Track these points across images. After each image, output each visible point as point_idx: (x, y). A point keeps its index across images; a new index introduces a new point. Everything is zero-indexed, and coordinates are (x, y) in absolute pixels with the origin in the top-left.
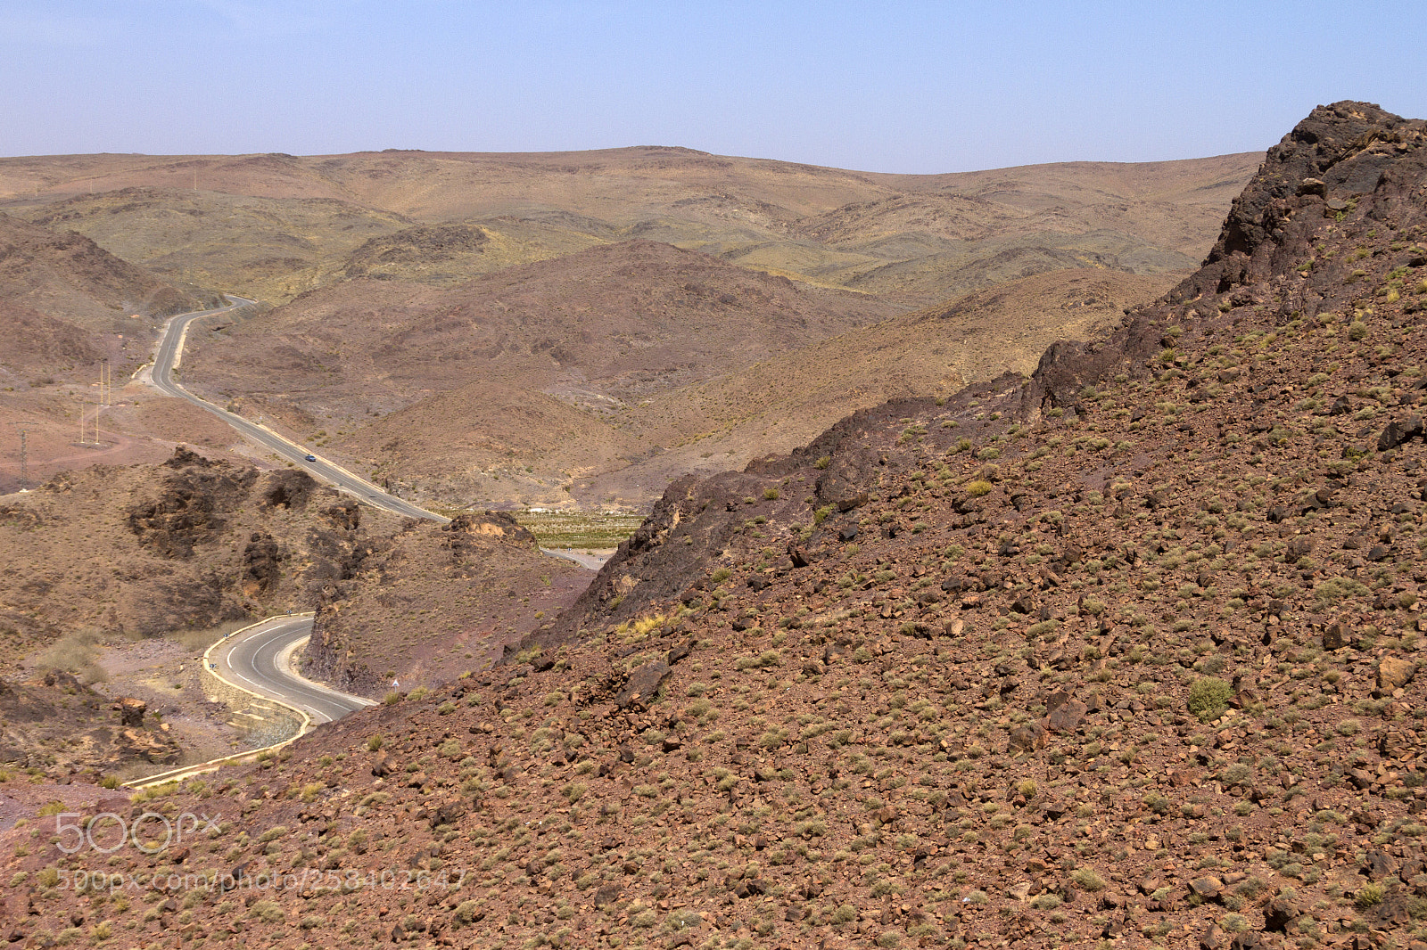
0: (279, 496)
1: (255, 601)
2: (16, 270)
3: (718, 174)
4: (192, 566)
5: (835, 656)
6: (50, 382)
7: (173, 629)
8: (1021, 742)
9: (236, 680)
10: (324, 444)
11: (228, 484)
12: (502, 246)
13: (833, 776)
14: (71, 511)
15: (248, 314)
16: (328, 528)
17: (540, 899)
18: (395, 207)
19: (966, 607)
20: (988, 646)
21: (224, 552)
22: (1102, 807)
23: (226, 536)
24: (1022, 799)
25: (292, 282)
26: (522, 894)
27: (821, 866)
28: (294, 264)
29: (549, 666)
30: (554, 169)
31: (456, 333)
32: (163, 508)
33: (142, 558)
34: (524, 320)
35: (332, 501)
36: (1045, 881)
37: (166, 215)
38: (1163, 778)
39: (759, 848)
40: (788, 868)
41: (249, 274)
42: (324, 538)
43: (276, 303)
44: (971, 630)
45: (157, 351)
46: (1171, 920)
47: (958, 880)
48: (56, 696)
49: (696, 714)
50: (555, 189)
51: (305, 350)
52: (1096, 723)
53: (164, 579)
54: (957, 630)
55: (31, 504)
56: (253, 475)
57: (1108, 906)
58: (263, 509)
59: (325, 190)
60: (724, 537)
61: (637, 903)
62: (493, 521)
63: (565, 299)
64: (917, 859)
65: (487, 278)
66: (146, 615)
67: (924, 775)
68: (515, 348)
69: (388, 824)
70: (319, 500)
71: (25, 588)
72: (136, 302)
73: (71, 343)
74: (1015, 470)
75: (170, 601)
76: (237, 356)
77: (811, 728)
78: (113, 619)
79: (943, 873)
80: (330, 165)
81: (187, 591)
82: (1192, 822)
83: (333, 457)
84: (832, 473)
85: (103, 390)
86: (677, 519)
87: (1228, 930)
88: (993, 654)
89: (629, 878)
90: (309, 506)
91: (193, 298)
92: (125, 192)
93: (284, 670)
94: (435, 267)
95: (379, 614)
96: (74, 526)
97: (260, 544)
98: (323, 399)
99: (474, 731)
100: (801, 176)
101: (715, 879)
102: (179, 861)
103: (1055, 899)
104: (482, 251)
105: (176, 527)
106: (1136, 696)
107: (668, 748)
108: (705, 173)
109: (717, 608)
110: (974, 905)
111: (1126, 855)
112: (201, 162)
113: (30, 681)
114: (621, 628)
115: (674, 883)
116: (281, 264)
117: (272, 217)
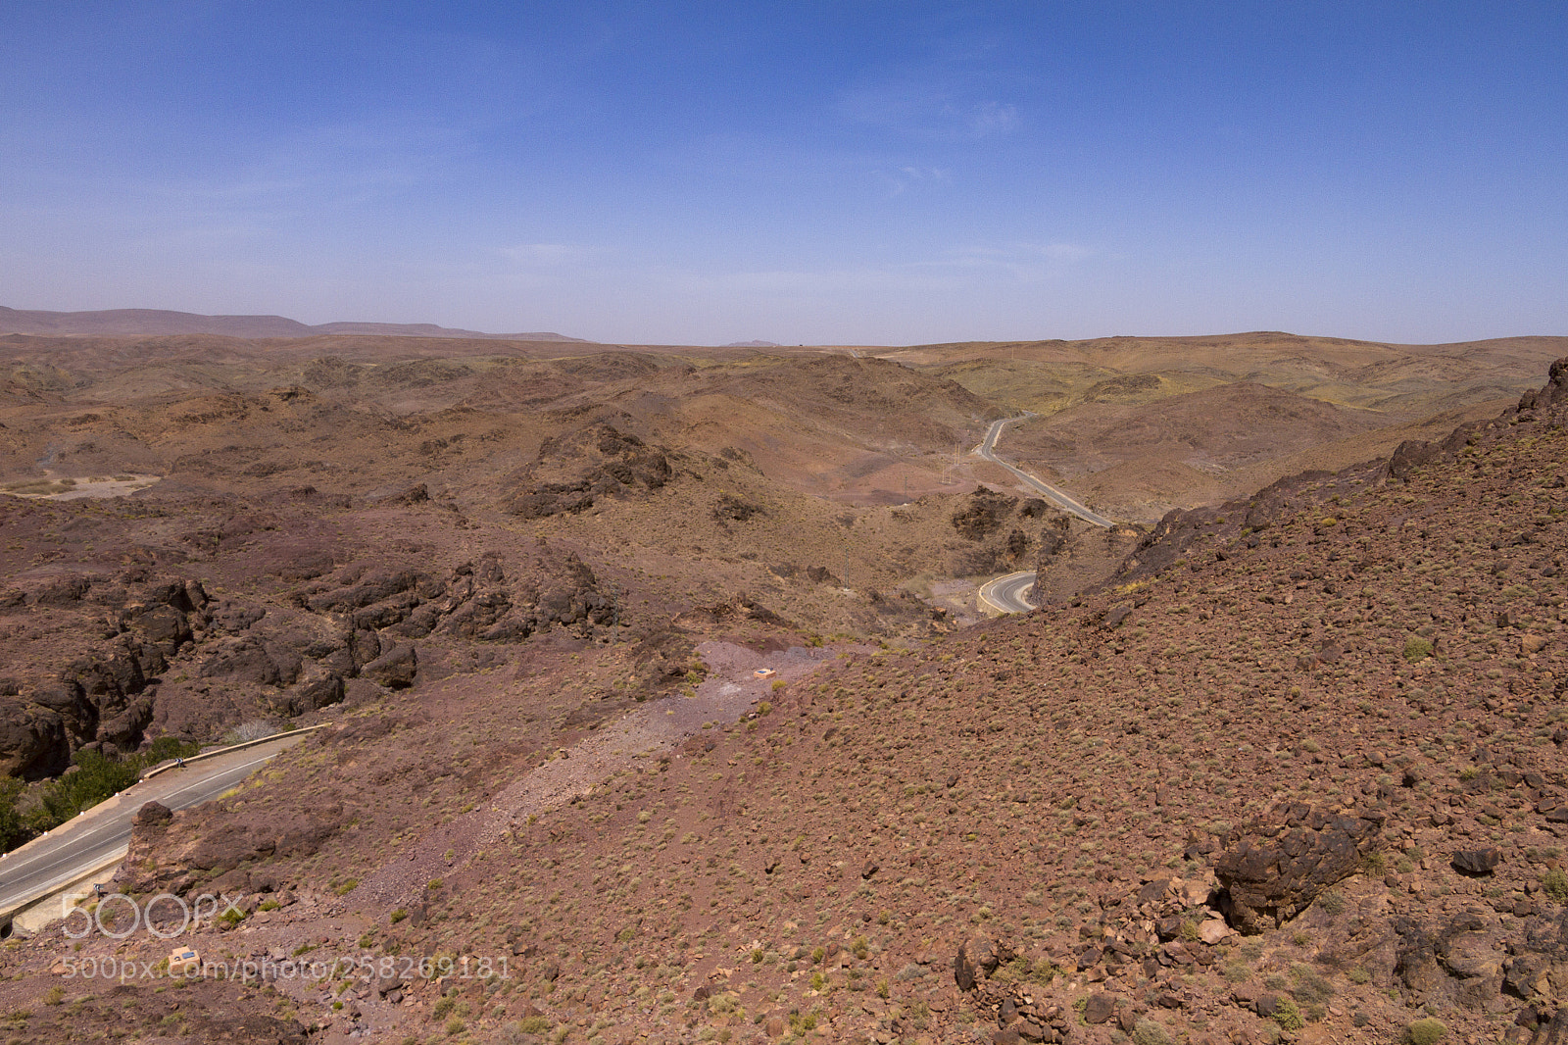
0: (1028, 512)
1: (1012, 563)
2: (923, 398)
3: (1300, 346)
4: (982, 544)
5: (1218, 610)
6: (933, 452)
7: (970, 575)
8: (1303, 665)
9: (992, 602)
10: (1062, 485)
11: (1003, 504)
12: (1168, 386)
13: (1196, 675)
14: (926, 515)
15: (1033, 420)
16: (1052, 528)
17: (1031, 723)
18: (1116, 366)
19: (1298, 588)
20: (1303, 610)
21: (999, 538)
22: (1334, 706)
23: (1000, 530)
24: (1291, 697)
25: (1057, 404)
26: (1024, 720)
27: (1172, 722)
28: (1058, 395)
29: (1078, 605)
30: (1204, 344)
31: (1138, 431)
32: (969, 515)
33: (958, 539)
34: (1175, 424)
35: (1056, 515)
36: (1287, 744)
37: (997, 371)
38: (1374, 693)
39: (1146, 709)
40: (1156, 722)
41: (1036, 400)
42: (1049, 533)
43: (1047, 415)
44: (1296, 601)
45: (985, 438)
46: (1350, 774)
47: (1242, 738)
48: (905, 603)
49: (1137, 635)
50: (1204, 355)
51: (1059, 439)
52: (1347, 658)
53: (967, 550)
54: (1288, 600)
55: (908, 510)
56: (1016, 500)
57: (1317, 761)
58: (1020, 518)
59: (1081, 357)
60: (1189, 543)
61: (1076, 731)
63: (1199, 413)
64: (1224, 724)
65: (1157, 402)
66: (957, 567)
67: (1243, 679)
68: (1169, 439)
69: (976, 678)
70: (1049, 514)
71: (901, 551)
72: (978, 414)
73: (944, 433)
74: (1355, 514)
75: (970, 561)
76: (1024, 441)
77: (1192, 648)
78: (942, 568)
79: (1234, 733)
80: (1083, 345)
81: (978, 557)
82: (1381, 720)
83: (1066, 493)
84: (1255, 511)
85: (957, 457)
86: (1168, 531)
87: (1379, 783)
88: (1303, 615)
89: (1077, 718)
90: (1043, 517)
91: (1006, 412)
92: (979, 360)
93: (1018, 598)
94: (1132, 397)
95: (1067, 573)
96: (927, 522)
97: (1016, 535)
98: (1065, 463)
99: (1030, 635)
100: (1350, 347)
101: (1118, 723)
103: (1289, 754)
104: (1157, 388)
105: (976, 525)
106: (1375, 645)
107: (1118, 652)
108: (1292, 345)
109: (1169, 580)
110: (1246, 754)
111: (1337, 734)
112: (1018, 345)
113: (894, 595)
114: (1118, 587)
115: (1097, 723)
116: (1052, 395)
117: (1049, 371)
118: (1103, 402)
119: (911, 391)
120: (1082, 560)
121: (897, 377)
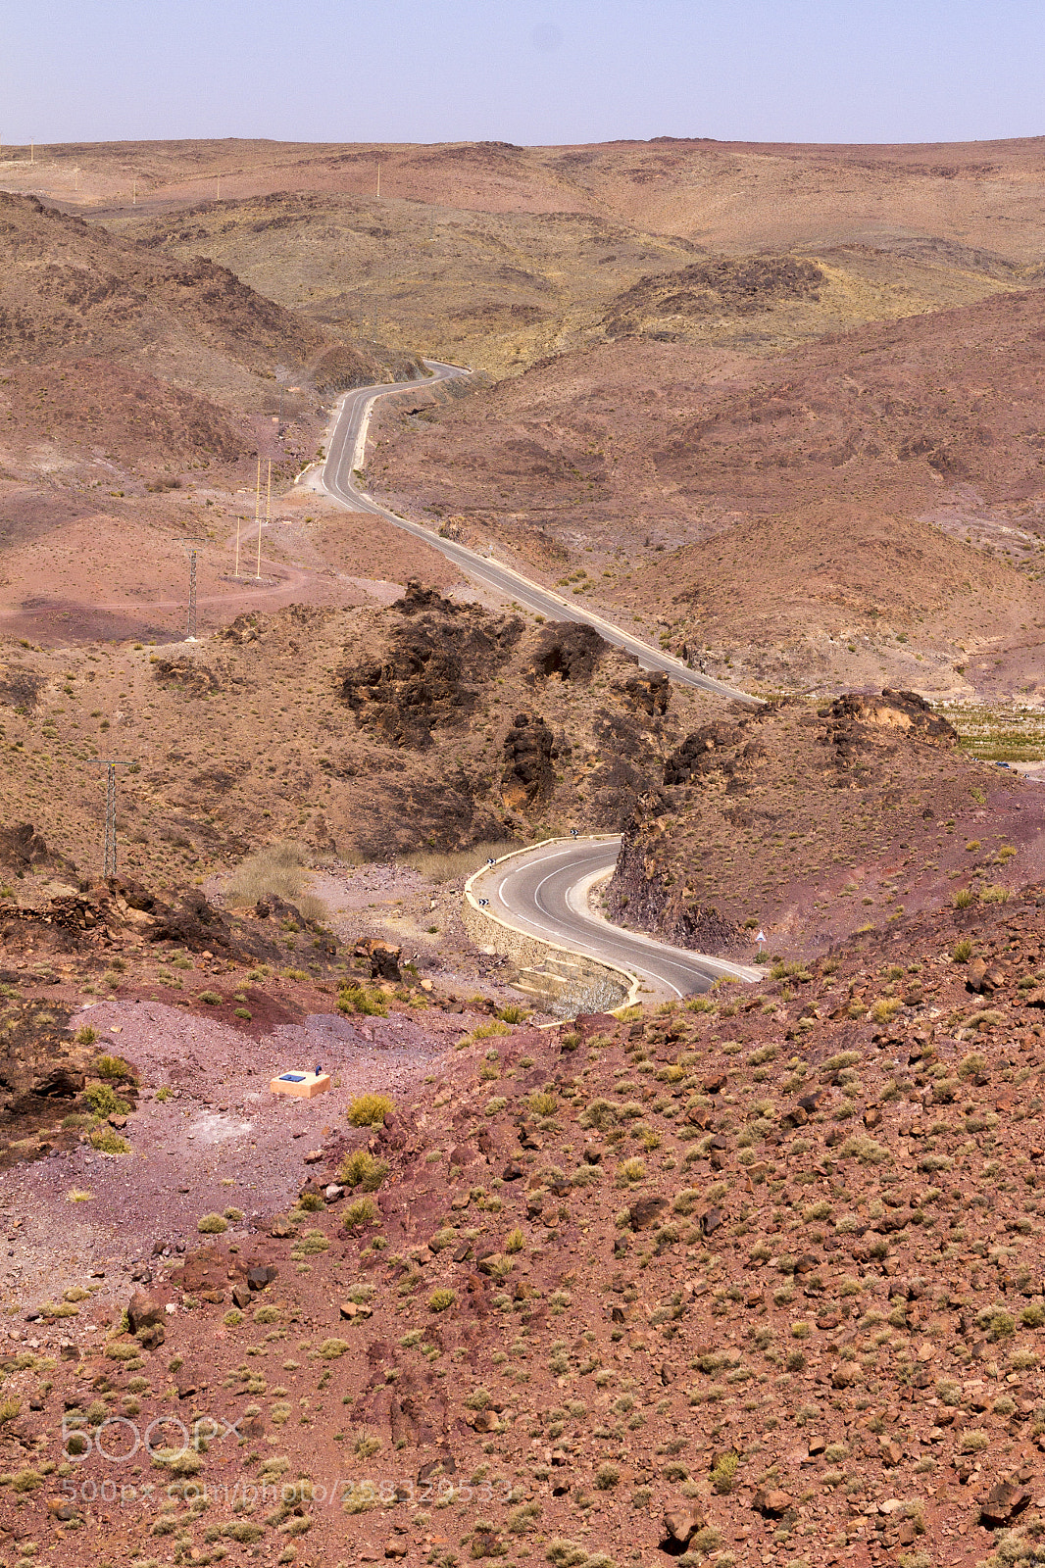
0: (553, 661)
1: (519, 815)
2: (122, 314)
4: (432, 759)
6: (176, 485)
7: (406, 851)
9: (520, 924)
11: (483, 639)
12: (848, 292)
14: (260, 672)
15: (461, 390)
16: (623, 711)
18: (672, 228)
21: (476, 741)
23: (478, 718)
25: (526, 342)
28: (527, 314)
30: (920, 171)
31: (782, 426)
32: (391, 673)
33: (361, 744)
34: (888, 406)
35: (628, 672)
37: (333, 234)
41: (458, 328)
42: (618, 725)
43: (499, 374)
45: (328, 443)
48: (272, 929)
50: (921, 202)
51: (552, 448)
55: (202, 658)
56: (517, 627)
58: (530, 680)
59: (565, 199)
62: (896, 705)
63: (952, 376)
65: (828, 340)
66: (368, 827)
68: (873, 451)
70: (610, 669)
71: (196, 781)
72: (296, 368)
73: (206, 428)
75: (401, 809)
76: (450, 454)
78: (322, 831)
80: (572, 161)
81: (426, 795)
90: (596, 678)
91: (377, 364)
92: (273, 199)
93: (584, 913)
94: (743, 324)
95: (724, 834)
96: (264, 693)
97: (528, 731)
104: (816, 298)
105: (409, 701)
112: (378, 154)
116: (506, 313)
117: (493, 239)
118: (661, 337)
119: (84, 292)
120: (765, 797)
121: (35, 242)
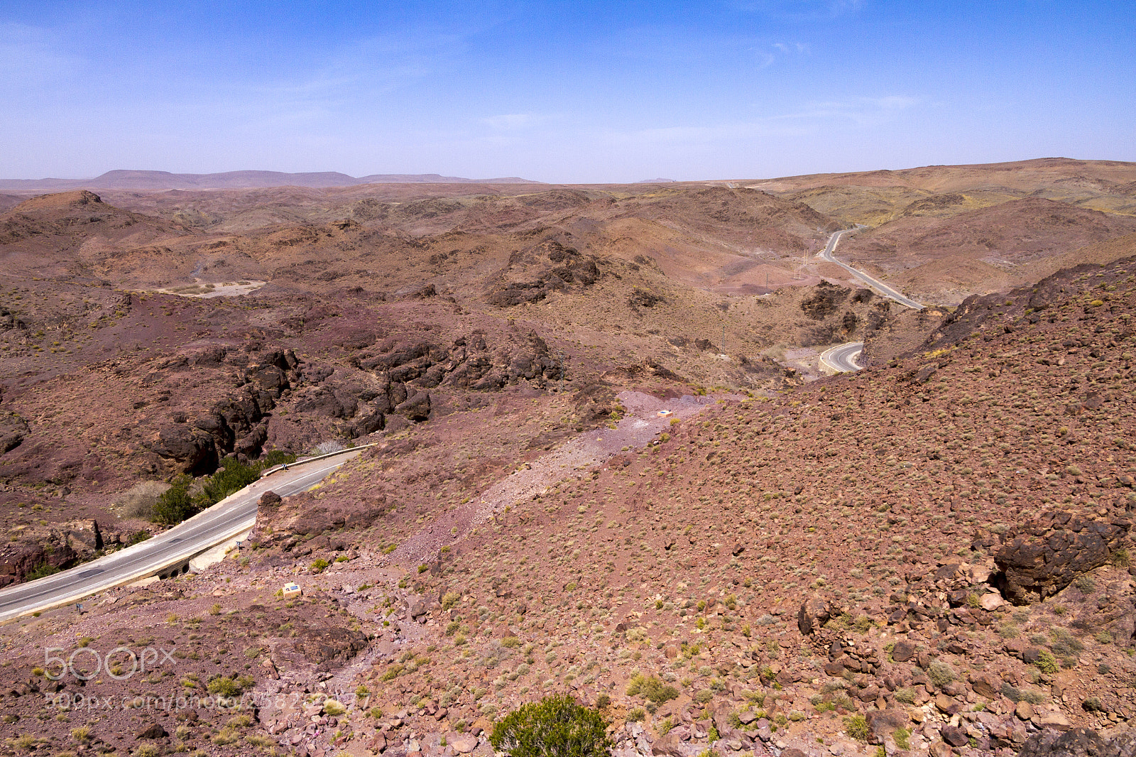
0: (858, 298)
1: (845, 336)
2: (780, 217)
3: (1079, 168)
4: (823, 323)
5: (1005, 370)
6: (787, 256)
7: (814, 345)
8: (1070, 411)
9: (830, 364)
10: (884, 278)
11: (839, 293)
12: (970, 202)
13: (985, 417)
14: (782, 302)
15: (863, 231)
16: (876, 310)
17: (857, 451)
18: (929, 188)
19: (1070, 353)
20: (1073, 370)
21: (836, 318)
22: (1094, 442)
23: (837, 312)
24: (1060, 434)
25: (883, 218)
26: (852, 448)
27: (966, 452)
28: (884, 212)
29: (895, 366)
30: (1001, 169)
31: (945, 237)
32: (814, 301)
33: (805, 319)
35: (879, 301)
36: (1055, 469)
37: (837, 195)
38: (1128, 432)
39: (945, 442)
40: (952, 451)
41: (866, 216)
42: (874, 314)
43: (875, 226)
44: (1067, 363)
45: (827, 245)
46: (1105, 492)
47: (1019, 464)
48: (765, 365)
49: (940, 388)
50: (1000, 177)
51: (883, 244)
52: (1106, 407)
53: (812, 327)
54: (1061, 363)
55: (768, 299)
56: (850, 290)
57: (1079, 482)
58: (852, 303)
59: (902, 183)
60: (983, 320)
61: (891, 457)
63: (994, 222)
64: (1006, 453)
65: (961, 215)
66: (804, 339)
67: (1022, 421)
68: (969, 242)
69: (817, 418)
70: (874, 300)
71: (763, 328)
72: (822, 228)
73: (796, 242)
74: (1119, 297)
75: (814, 335)
76: (856, 247)
77: (983, 398)
78: (793, 340)
79: (1014, 460)
80: (904, 173)
81: (820, 331)
82: (1132, 452)
83: (888, 284)
84: (1037, 295)
85: (805, 259)
86: (966, 312)
87: (1128, 499)
88: (1073, 373)
89: (892, 448)
90: (870, 302)
91: (843, 225)
92: (823, 187)
93: (849, 361)
94: (941, 211)
96: (782, 307)
97: (849, 316)
98: (888, 263)
99: (858, 388)
100: (1121, 167)
101: (923, 452)
102: (748, 423)
103: (1057, 476)
104: (961, 204)
105: (818, 309)
106: (1130, 396)
107: (925, 400)
108: (1072, 167)
109: (966, 348)
110: (1022, 476)
111: (1096, 463)
112: (854, 175)
113: (757, 359)
114: (926, 353)
115: (907, 451)
116: (879, 212)
117: (877, 194)
118: (918, 216)
119: (772, 212)
120: (899, 333)
121: (762, 202)
